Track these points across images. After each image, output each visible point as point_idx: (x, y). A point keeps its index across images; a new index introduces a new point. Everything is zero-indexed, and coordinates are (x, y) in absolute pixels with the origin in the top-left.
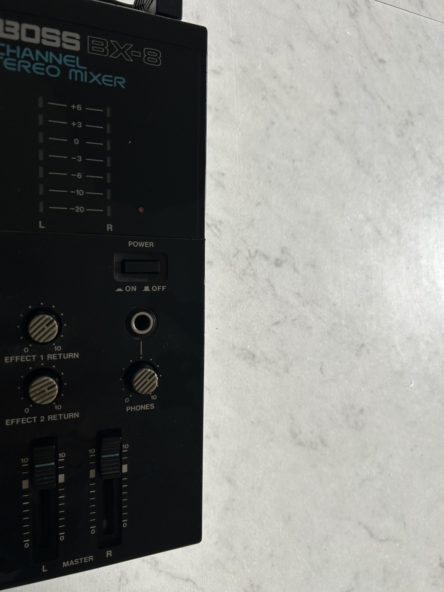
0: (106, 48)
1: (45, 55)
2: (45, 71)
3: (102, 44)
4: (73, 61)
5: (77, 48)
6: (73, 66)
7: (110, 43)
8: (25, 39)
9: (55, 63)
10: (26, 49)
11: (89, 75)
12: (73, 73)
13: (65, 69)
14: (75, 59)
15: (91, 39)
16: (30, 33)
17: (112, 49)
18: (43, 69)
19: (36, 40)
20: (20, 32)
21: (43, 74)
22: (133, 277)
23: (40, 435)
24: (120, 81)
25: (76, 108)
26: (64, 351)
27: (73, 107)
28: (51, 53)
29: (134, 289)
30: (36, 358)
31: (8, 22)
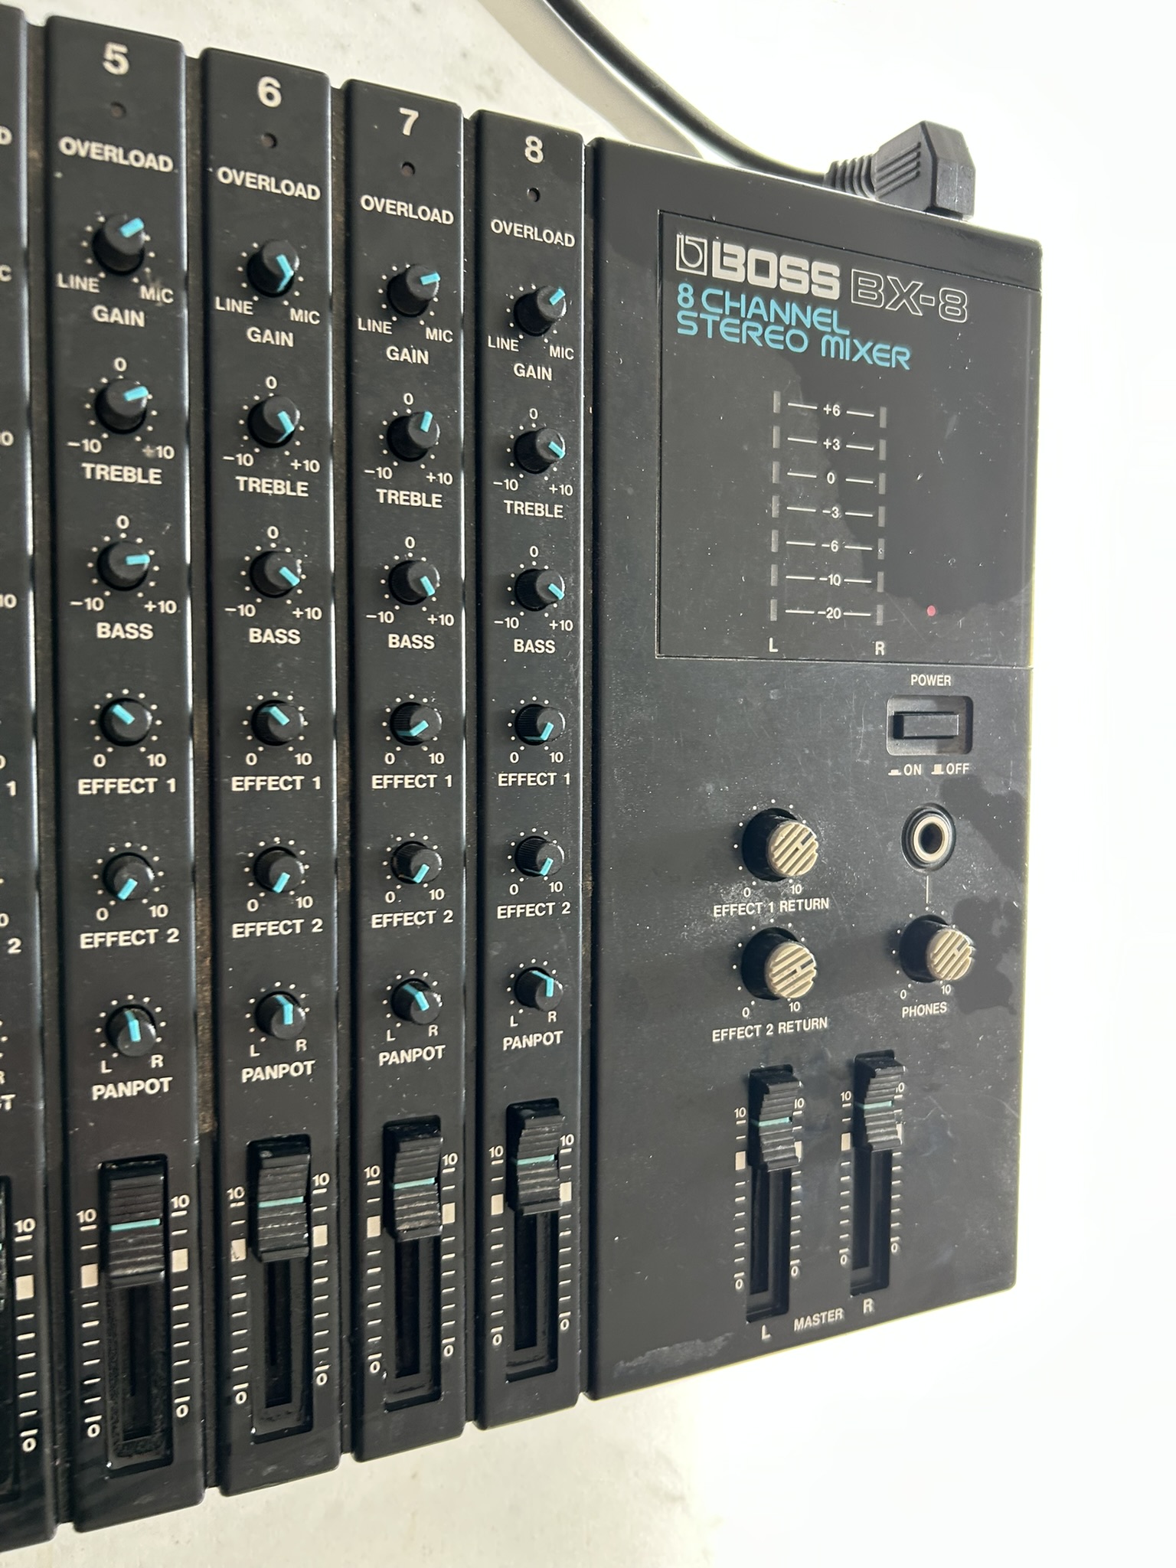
0: (880, 291)
1: (784, 310)
2: (784, 342)
3: (873, 284)
4: (829, 321)
5: (834, 294)
6: (829, 330)
7: (887, 281)
8: (755, 280)
9: (800, 324)
10: (755, 300)
11: (853, 346)
12: (828, 343)
13: (815, 335)
14: (831, 316)
15: (857, 275)
16: (762, 268)
17: (889, 291)
18: (781, 338)
19: (770, 282)
20: (746, 264)
21: (781, 347)
22: (917, 745)
23: (766, 1062)
24: (901, 356)
25: (831, 412)
26: (806, 895)
27: (827, 409)
28: (794, 305)
29: (918, 770)
30: (762, 908)
31: (729, 248)
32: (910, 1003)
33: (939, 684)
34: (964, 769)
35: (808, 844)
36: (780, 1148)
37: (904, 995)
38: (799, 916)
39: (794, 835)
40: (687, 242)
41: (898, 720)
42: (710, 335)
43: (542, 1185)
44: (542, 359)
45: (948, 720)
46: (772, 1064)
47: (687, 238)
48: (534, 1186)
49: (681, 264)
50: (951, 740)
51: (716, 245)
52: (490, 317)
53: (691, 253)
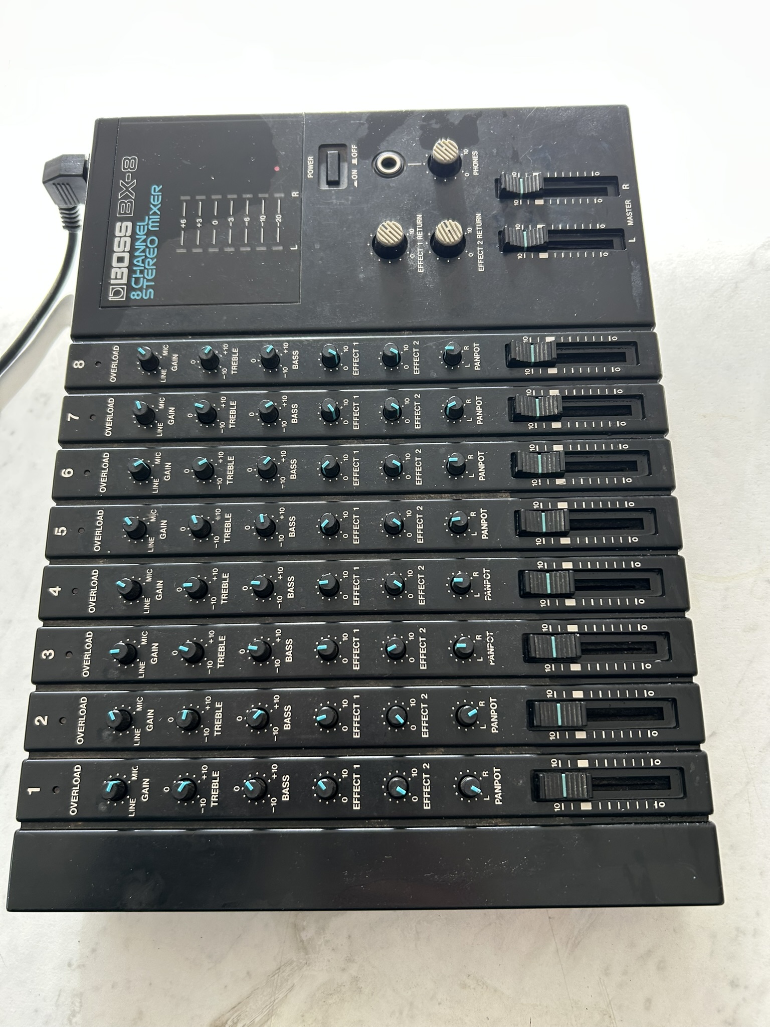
0: (126, 202)
1: (139, 249)
2: (153, 248)
3: (123, 205)
4: (142, 227)
5: (130, 224)
6: (146, 226)
7: (121, 199)
8: (126, 262)
9: (145, 241)
10: (135, 262)
11: (153, 214)
12: (152, 227)
13: (149, 233)
14: (140, 226)
15: (120, 213)
16: (120, 260)
17: (126, 197)
18: (152, 250)
19: (127, 256)
20: (120, 268)
21: (156, 249)
22: (343, 173)
23: (495, 244)
24: (156, 189)
25: (185, 224)
26: (415, 226)
27: (183, 226)
28: (136, 244)
29: (354, 172)
30: (420, 248)
31: (113, 276)
32: (471, 171)
33: (313, 163)
34: (355, 147)
35: (387, 226)
36: (538, 236)
37: (467, 175)
38: (425, 230)
39: (383, 233)
40: (112, 295)
41: (329, 183)
42: (153, 283)
43: (544, 350)
44: (169, 359)
45: (330, 157)
46: (497, 241)
47: (110, 295)
48: (544, 354)
49: (122, 297)
50: (341, 155)
51: (112, 282)
52: (153, 382)
53: (117, 293)
